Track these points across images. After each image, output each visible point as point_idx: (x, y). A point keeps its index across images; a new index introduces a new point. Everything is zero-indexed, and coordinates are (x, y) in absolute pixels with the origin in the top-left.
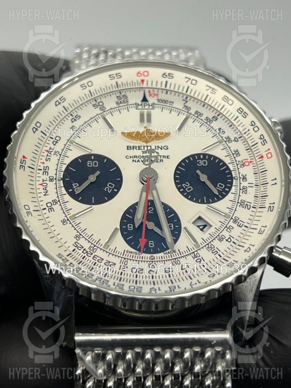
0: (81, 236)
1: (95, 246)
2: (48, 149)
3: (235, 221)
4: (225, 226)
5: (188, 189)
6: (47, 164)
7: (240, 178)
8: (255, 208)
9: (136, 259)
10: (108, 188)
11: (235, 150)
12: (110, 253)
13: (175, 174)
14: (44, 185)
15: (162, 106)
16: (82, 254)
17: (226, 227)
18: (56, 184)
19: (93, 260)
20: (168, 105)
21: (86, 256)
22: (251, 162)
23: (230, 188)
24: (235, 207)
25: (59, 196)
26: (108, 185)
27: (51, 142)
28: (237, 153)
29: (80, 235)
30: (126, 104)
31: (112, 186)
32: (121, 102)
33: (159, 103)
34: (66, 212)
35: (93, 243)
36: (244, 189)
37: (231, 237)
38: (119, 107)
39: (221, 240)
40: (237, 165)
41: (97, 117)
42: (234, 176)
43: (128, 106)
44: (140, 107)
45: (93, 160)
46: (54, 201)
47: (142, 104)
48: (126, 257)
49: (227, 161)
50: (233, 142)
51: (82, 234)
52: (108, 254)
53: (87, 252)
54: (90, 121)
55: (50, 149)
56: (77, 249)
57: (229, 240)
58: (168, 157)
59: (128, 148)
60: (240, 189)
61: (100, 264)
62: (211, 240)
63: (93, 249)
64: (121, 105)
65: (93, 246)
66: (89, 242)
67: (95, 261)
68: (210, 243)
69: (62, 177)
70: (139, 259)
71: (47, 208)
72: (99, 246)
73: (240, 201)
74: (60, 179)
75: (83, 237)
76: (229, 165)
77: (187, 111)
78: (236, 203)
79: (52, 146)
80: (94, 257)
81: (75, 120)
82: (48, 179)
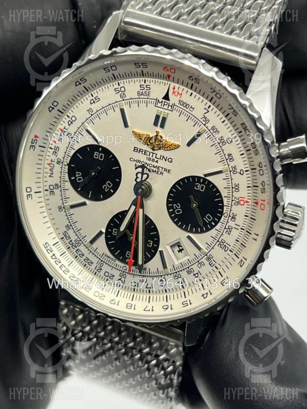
0: (71, 227)
1: (80, 240)
2: (62, 127)
3: (208, 259)
4: (198, 260)
5: (178, 212)
6: (58, 144)
7: (230, 216)
8: (232, 252)
9: (111, 265)
10: (107, 186)
11: (237, 184)
12: (91, 252)
13: (171, 191)
14: (52, 165)
15: (181, 110)
16: (68, 244)
17: (198, 262)
18: (62, 168)
19: (75, 253)
20: (188, 110)
21: (71, 248)
22: (247, 202)
23: (216, 223)
24: (213, 245)
25: (62, 182)
26: (107, 183)
27: (66, 121)
28: (237, 188)
29: (71, 225)
30: (146, 97)
31: (110, 185)
32: (142, 92)
33: (179, 105)
34: (64, 200)
35: (79, 237)
36: (229, 229)
37: (199, 274)
38: (139, 98)
39: (189, 272)
40: (232, 201)
41: (115, 104)
42: (224, 212)
43: (148, 100)
44: (159, 105)
45: (100, 152)
46: (57, 185)
47: (162, 102)
48: (103, 260)
49: (224, 193)
50: (238, 173)
51: (72, 225)
52: (89, 251)
53: (73, 244)
54: (107, 107)
55: (65, 128)
56: (65, 238)
57: (196, 275)
58: (169, 171)
59: (136, 149)
60: (225, 228)
61: (80, 258)
62: (181, 269)
63: (78, 243)
64: (142, 96)
65: (78, 239)
66: (76, 235)
67: (77, 255)
68: (179, 272)
69: (68, 162)
70: (113, 266)
71: (49, 190)
72: (83, 242)
73: (220, 240)
74: (66, 163)
75: (73, 229)
76: (224, 198)
77: (204, 123)
78: (216, 241)
79: (67, 126)
80: (77, 250)
81: (94, 102)
82: (56, 161)
